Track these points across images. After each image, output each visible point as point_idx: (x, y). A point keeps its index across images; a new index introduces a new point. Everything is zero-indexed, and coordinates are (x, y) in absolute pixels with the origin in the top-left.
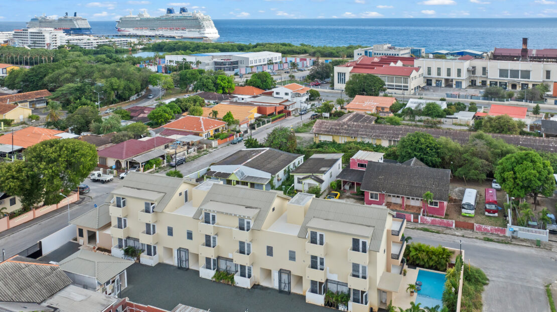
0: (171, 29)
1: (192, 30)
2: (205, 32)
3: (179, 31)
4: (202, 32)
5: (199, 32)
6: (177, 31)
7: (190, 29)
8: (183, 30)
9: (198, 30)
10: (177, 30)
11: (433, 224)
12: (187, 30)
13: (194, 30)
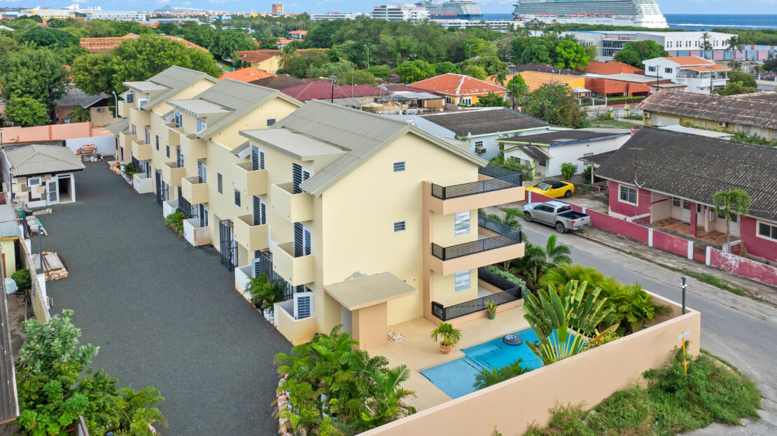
0: (588, 16)
1: (622, 16)
2: (643, 20)
3: (601, 19)
4: (638, 20)
5: (632, 19)
6: (598, 19)
7: (619, 16)
8: (607, 16)
9: (631, 17)
10: (597, 16)
11: (743, 272)
12: (614, 17)
13: (626, 16)
